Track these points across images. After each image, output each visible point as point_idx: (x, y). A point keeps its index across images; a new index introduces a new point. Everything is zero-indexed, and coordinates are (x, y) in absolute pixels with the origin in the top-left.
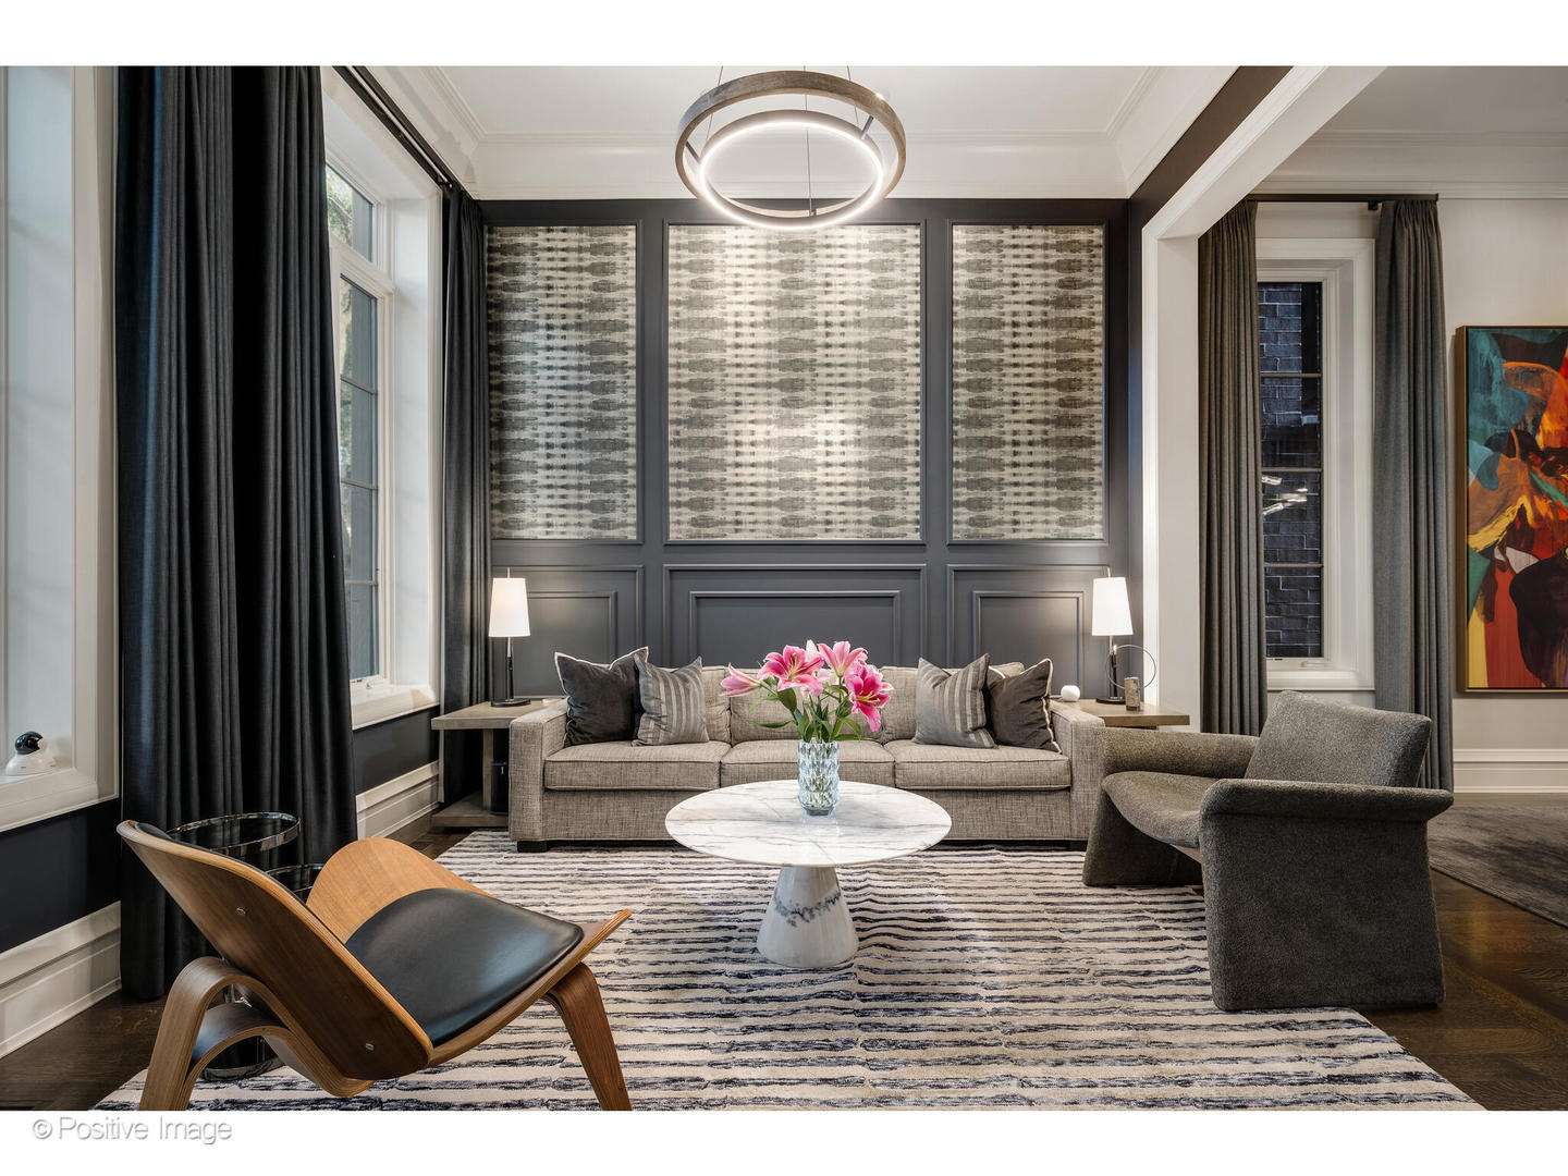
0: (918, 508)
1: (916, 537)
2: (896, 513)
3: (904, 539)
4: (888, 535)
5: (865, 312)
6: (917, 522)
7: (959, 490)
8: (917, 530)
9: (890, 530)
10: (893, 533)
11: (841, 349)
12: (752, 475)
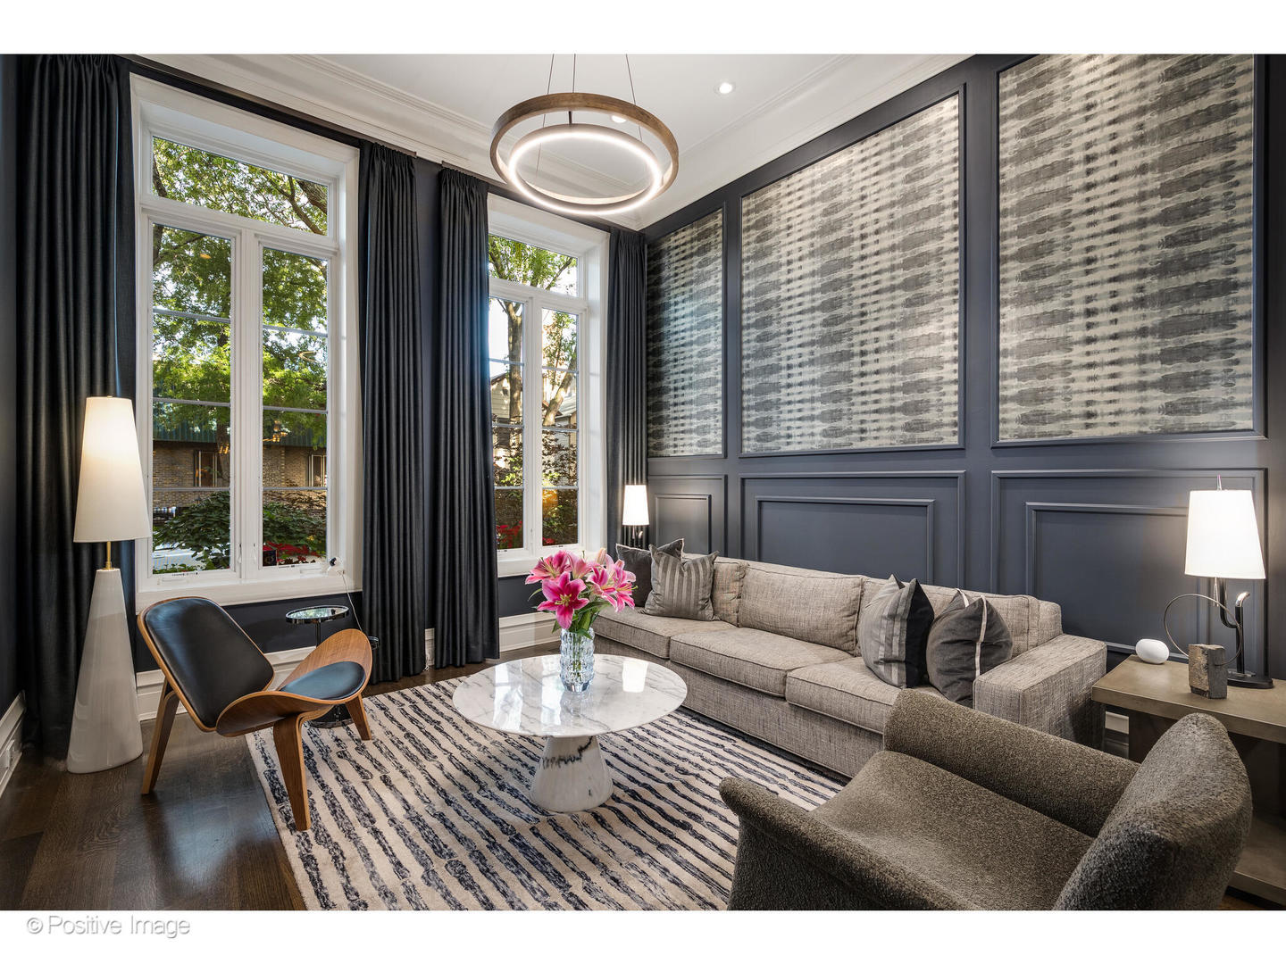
0: (956, 408)
1: (954, 441)
2: (931, 416)
3: (940, 443)
4: (921, 441)
5: (899, 212)
6: (955, 424)
7: (1005, 383)
8: (954, 433)
9: (925, 435)
10: (927, 438)
11: (875, 257)
12: (800, 393)
